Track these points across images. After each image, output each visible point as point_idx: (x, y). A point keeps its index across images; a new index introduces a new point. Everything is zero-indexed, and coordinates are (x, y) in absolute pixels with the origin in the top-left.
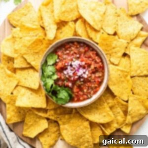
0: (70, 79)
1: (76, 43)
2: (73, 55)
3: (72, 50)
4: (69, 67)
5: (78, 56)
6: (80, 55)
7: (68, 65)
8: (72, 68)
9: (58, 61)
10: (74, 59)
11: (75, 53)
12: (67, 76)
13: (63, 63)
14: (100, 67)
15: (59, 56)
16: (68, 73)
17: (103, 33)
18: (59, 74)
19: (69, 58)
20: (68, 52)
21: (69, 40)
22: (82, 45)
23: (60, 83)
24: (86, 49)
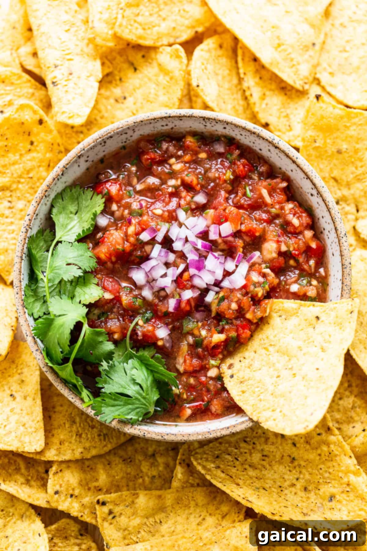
0: (162, 308)
1: (190, 141)
2: (175, 194)
3: (173, 174)
4: (156, 251)
5: (201, 199)
6: (211, 195)
7: (153, 242)
8: (172, 257)
9: (103, 221)
10: (182, 215)
11: (189, 187)
12: (147, 293)
13: (131, 230)
14: (308, 251)
15: (109, 200)
16: (150, 281)
18: (109, 283)
19: (159, 209)
20: (152, 180)
21: (159, 128)
22: (220, 148)
23: (114, 324)
24: (241, 165)
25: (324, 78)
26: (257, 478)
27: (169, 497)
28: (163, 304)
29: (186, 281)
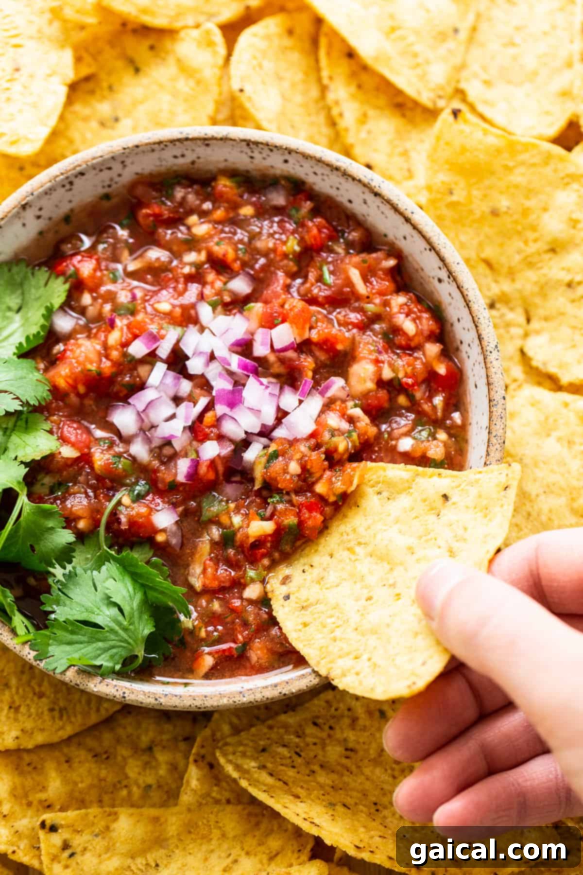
0: (165, 475)
1: (224, 185)
2: (196, 277)
3: (192, 243)
4: (158, 374)
5: (240, 285)
6: (260, 281)
7: (151, 358)
8: (186, 386)
9: (65, 323)
10: (205, 312)
11: (220, 265)
12: (139, 450)
13: (114, 337)
14: (431, 380)
15: (77, 286)
16: (146, 429)
17: (456, 113)
18: (71, 431)
19: (165, 302)
20: (155, 254)
21: (169, 161)
22: (279, 199)
23: (78, 503)
24: (315, 227)
25: (474, 90)
26: (333, 787)
27: (173, 821)
28: (167, 468)
29: (209, 427)
